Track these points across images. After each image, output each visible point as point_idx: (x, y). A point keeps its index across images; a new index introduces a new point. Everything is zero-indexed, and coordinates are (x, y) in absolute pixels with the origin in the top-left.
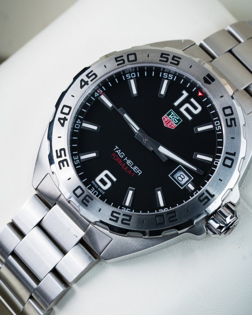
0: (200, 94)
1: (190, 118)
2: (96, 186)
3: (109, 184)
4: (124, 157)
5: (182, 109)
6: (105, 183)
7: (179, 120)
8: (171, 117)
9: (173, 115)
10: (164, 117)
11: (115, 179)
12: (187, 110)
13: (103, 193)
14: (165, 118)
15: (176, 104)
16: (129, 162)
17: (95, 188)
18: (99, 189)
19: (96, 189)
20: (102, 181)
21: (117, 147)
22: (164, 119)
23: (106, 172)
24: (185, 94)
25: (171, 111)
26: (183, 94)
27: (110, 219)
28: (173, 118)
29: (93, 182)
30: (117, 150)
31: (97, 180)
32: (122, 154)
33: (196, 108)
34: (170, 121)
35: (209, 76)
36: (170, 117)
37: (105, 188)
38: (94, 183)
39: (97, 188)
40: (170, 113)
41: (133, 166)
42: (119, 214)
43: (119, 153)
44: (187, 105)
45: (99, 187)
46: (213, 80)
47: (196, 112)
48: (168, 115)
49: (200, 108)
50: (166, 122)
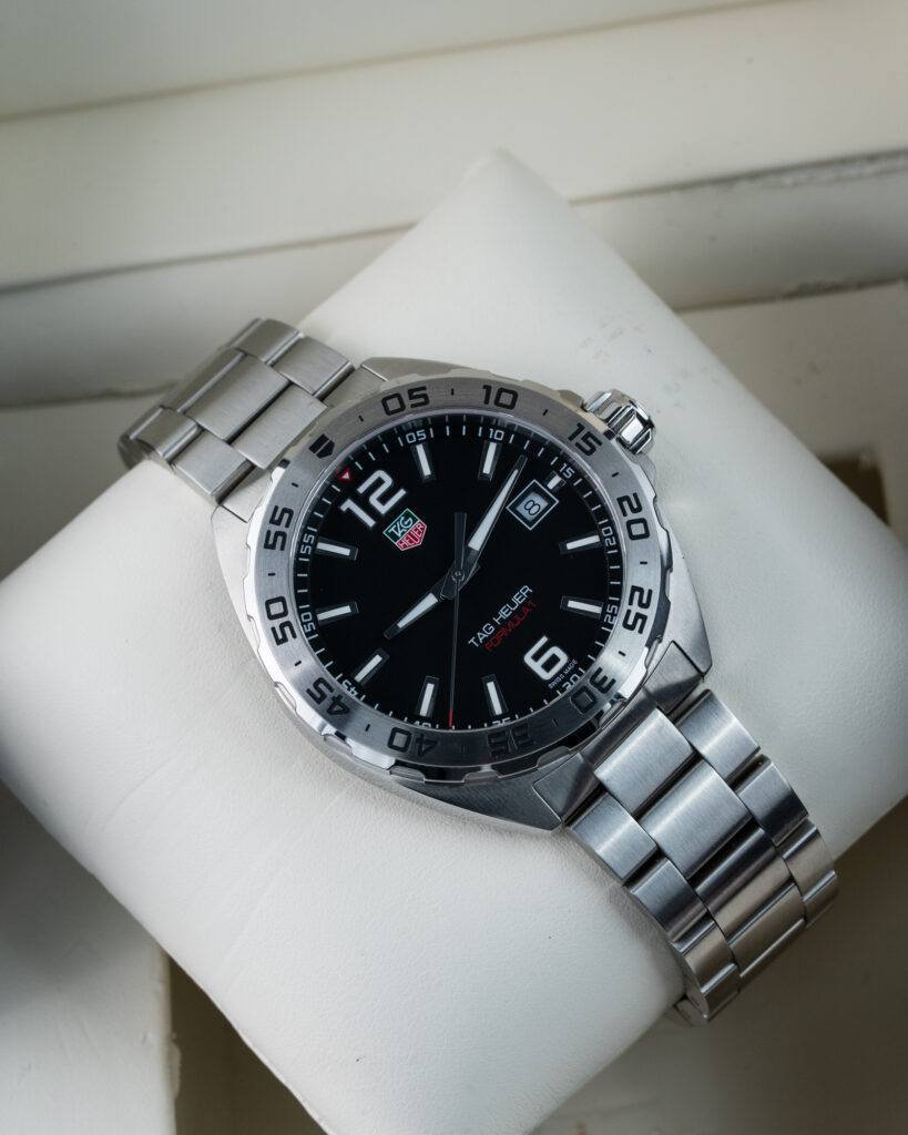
0: (346, 476)
1: (402, 493)
2: (559, 679)
3: (555, 650)
4: (494, 624)
5: (383, 509)
6: (554, 660)
7: (407, 516)
8: (400, 532)
9: (396, 529)
10: (401, 548)
11: (544, 640)
12: (383, 499)
13: (574, 662)
14: (403, 543)
15: (370, 522)
16: (504, 614)
17: (563, 681)
18: (566, 672)
19: (567, 678)
20: (548, 666)
21: (472, 640)
22: (405, 546)
23: (528, 659)
24: (349, 505)
25: (387, 532)
26: (349, 510)
27: (641, 631)
28: (401, 528)
29: (551, 686)
30: (477, 640)
31: (545, 676)
32: (486, 629)
33: (380, 482)
34: (410, 534)
35: (313, 448)
36: (399, 535)
37: (563, 658)
38: (554, 683)
39: (565, 675)
40: (392, 535)
41: (513, 605)
42: (629, 612)
43: (484, 636)
44: (373, 500)
45: (561, 671)
46: (323, 439)
47: (388, 481)
48: (396, 538)
49: (380, 474)
50: (411, 542)
